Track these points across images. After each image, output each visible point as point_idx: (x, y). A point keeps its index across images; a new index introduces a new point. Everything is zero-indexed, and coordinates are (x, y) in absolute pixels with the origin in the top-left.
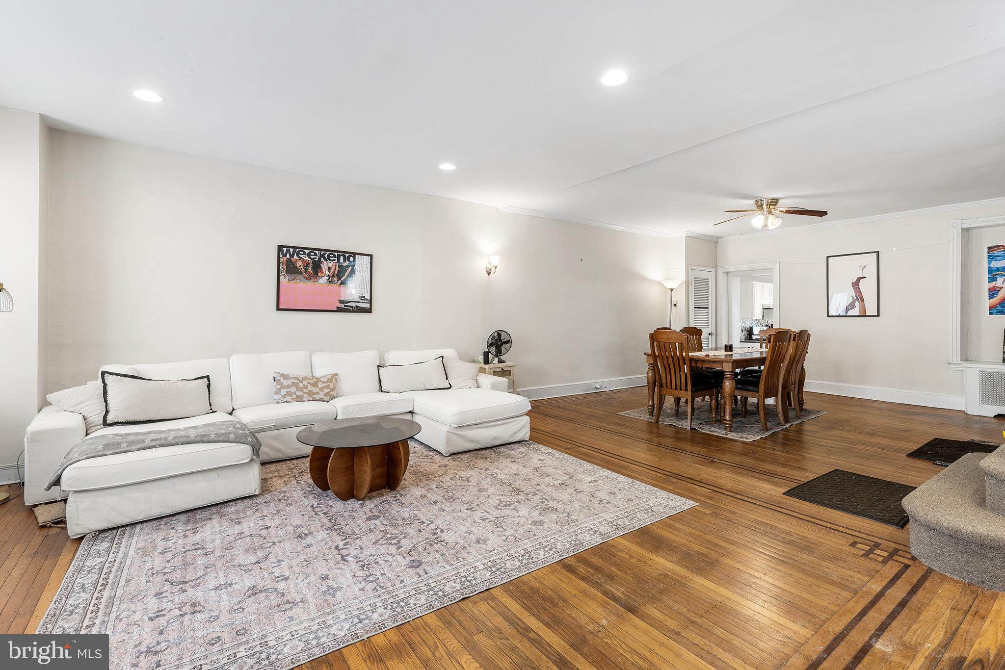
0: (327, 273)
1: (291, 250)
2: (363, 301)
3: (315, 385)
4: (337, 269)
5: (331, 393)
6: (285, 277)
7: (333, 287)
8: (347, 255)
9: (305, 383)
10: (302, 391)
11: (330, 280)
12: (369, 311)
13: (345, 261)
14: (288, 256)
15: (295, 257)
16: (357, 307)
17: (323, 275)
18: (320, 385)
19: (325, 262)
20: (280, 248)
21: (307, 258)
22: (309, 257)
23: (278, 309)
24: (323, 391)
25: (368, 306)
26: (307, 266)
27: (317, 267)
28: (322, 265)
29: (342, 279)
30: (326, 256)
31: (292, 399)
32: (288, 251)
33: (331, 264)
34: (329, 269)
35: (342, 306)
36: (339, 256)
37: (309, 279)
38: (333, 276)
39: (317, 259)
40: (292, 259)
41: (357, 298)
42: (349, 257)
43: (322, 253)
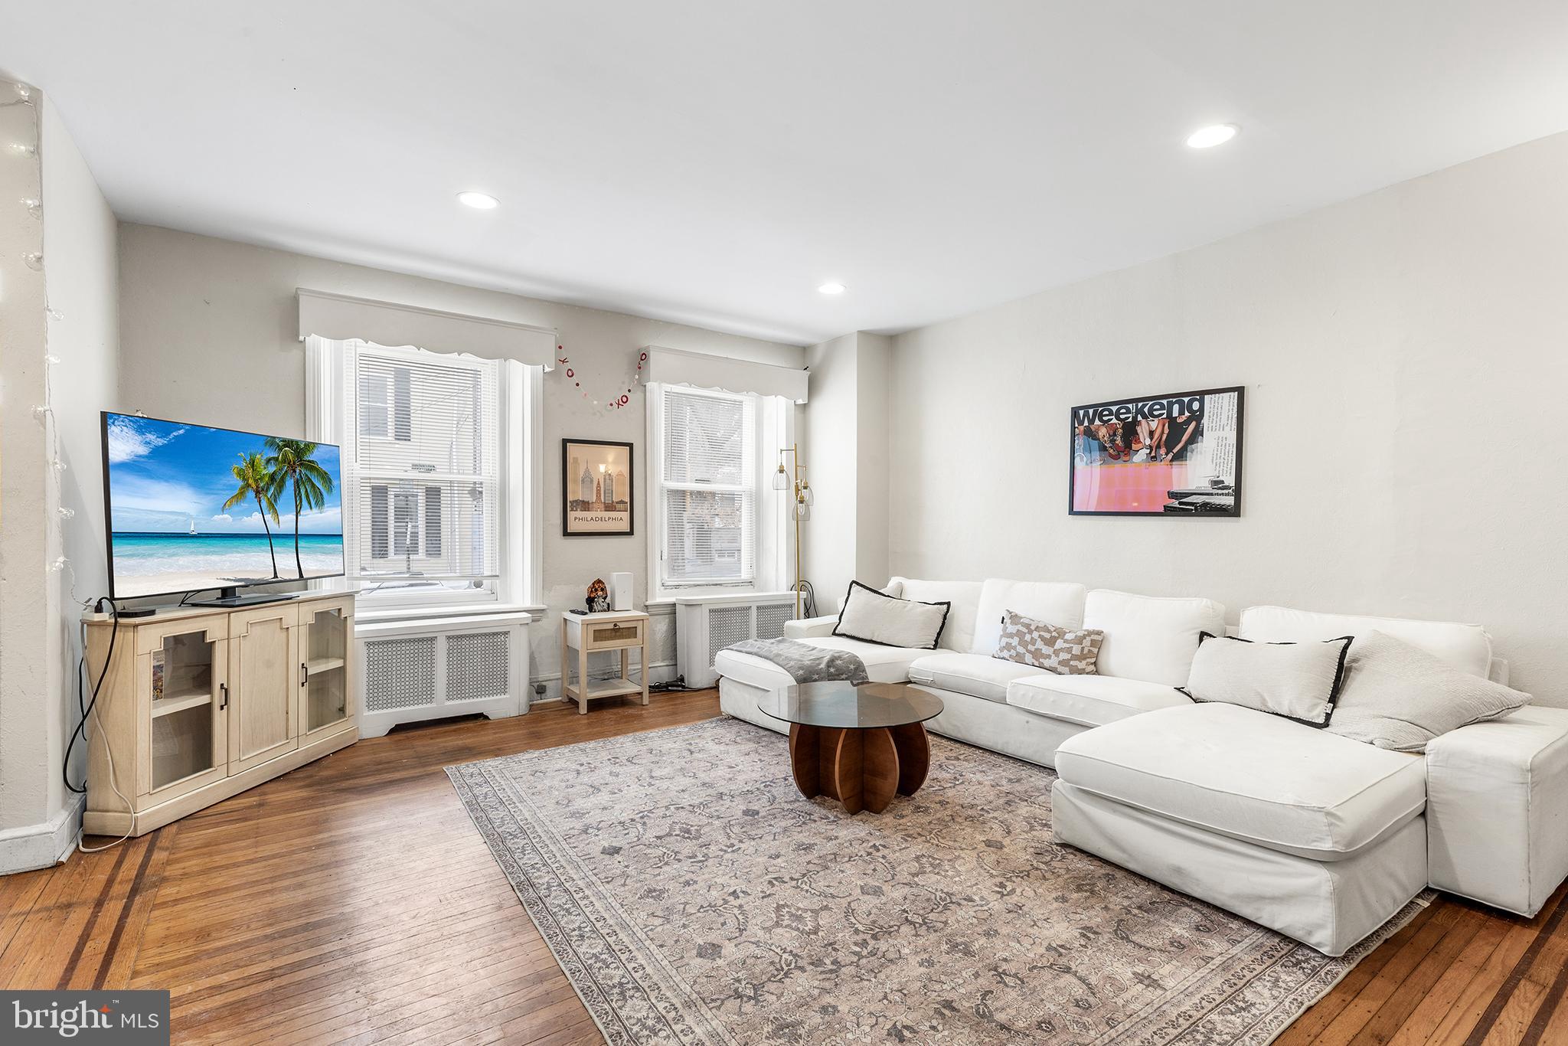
0: (1148, 442)
1: (1091, 411)
2: (1220, 492)
3: (1050, 642)
4: (1166, 431)
5: (1072, 663)
6: (1082, 460)
7: (1160, 467)
8: (1186, 400)
9: (1035, 635)
10: (1025, 647)
11: (1153, 454)
12: (1234, 512)
13: (1181, 413)
14: (1086, 423)
15: (1097, 422)
16: (1205, 504)
17: (1140, 446)
18: (1059, 644)
19: (1144, 422)
20: (1075, 412)
21: (1114, 421)
22: (1118, 418)
23: (1072, 512)
24: (1057, 655)
25: (1229, 501)
26: (1115, 434)
27: (1130, 431)
28: (1138, 429)
29: (1175, 451)
30: (1146, 410)
31: (1010, 656)
32: (1086, 414)
33: (1154, 424)
34: (1151, 434)
35: (1175, 503)
36: (1171, 405)
37: (1116, 458)
38: (1158, 447)
39: (1130, 420)
40: (1092, 427)
41: (1204, 485)
42: (1191, 402)
43: (1140, 405)
